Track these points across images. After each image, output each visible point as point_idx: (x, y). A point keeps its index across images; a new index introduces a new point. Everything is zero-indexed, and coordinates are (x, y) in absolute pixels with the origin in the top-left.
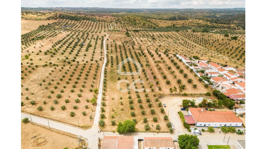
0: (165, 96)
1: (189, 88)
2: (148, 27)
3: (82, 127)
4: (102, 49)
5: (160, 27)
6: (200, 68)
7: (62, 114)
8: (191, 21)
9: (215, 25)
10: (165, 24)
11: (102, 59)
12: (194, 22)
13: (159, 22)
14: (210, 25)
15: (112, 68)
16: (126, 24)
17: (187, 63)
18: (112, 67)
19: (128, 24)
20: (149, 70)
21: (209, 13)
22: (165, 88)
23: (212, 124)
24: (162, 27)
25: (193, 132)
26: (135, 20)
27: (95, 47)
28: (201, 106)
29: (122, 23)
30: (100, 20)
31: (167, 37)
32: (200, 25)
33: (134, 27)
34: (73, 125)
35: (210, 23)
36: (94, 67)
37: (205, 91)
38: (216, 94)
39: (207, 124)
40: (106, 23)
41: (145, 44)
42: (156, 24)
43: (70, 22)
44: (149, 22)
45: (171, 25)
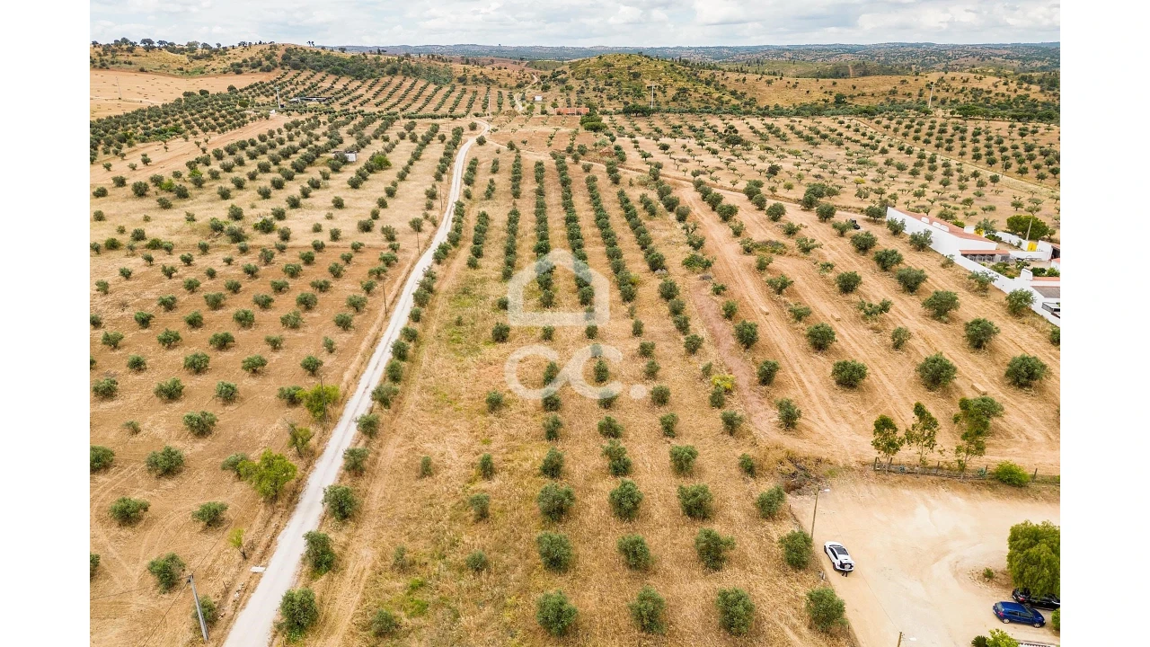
0: (832, 474)
1: (1028, 428)
2: (703, 105)
4: (438, 178)
8: (933, 77)
10: (792, 94)
11: (427, 225)
12: (954, 84)
15: (471, 272)
16: (589, 94)
17: (973, 256)
18: (472, 265)
19: (602, 90)
20: (708, 290)
21: (1019, 59)
22: (824, 415)
24: (776, 106)
26: (636, 76)
27: (407, 170)
29: (570, 89)
30: (469, 77)
31: (808, 139)
32: (987, 100)
35: (1042, 91)
36: (369, 261)
40: (494, 91)
41: (684, 161)
42: (744, 94)
43: (326, 84)
44: (708, 83)
45: (826, 101)
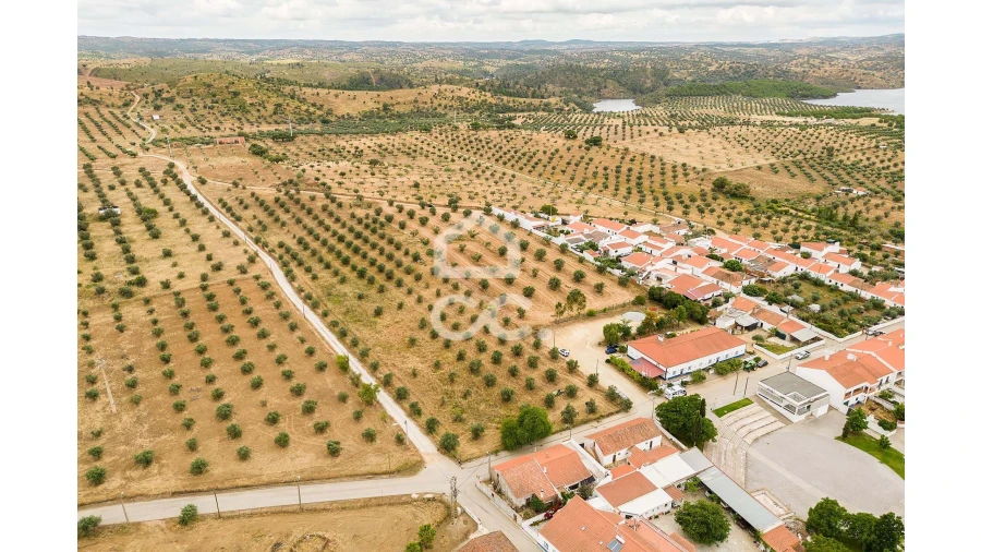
1: (588, 296)
2: (298, 117)
3: (399, 471)
4: (211, 219)
5: (340, 115)
6: (581, 236)
7: (292, 459)
8: (435, 89)
9: (509, 102)
10: (354, 104)
11: (257, 258)
12: (447, 94)
13: (332, 99)
14: (494, 102)
15: (319, 282)
16: (201, 111)
17: (537, 228)
18: (314, 278)
19: (212, 108)
23: (696, 365)
24: (348, 114)
25: (674, 391)
26: (236, 94)
27: (177, 216)
28: (642, 332)
29: (180, 107)
31: (408, 154)
32: (467, 104)
33: (243, 120)
34: (365, 475)
35: (492, 97)
36: (252, 290)
37: (627, 296)
38: (658, 297)
39: (685, 367)
41: (363, 183)
42: (322, 106)
44: (292, 98)
45: (378, 109)
